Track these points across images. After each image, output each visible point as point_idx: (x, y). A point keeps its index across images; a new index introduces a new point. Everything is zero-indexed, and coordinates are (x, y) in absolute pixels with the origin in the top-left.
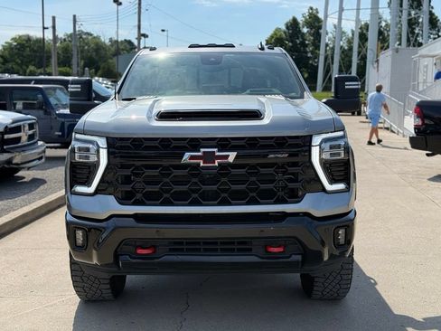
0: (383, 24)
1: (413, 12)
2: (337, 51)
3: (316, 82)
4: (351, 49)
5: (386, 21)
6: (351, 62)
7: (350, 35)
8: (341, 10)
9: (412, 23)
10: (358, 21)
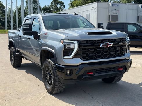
0: (25, 8)
1: (34, 5)
2: (12, 16)
3: (5, 26)
4: (15, 16)
5: (25, 7)
6: (16, 20)
7: (14, 11)
8: (12, 3)
9: (34, 8)
10: (17, 6)
